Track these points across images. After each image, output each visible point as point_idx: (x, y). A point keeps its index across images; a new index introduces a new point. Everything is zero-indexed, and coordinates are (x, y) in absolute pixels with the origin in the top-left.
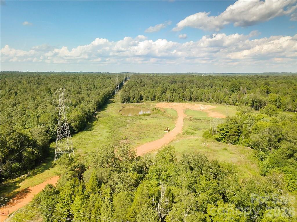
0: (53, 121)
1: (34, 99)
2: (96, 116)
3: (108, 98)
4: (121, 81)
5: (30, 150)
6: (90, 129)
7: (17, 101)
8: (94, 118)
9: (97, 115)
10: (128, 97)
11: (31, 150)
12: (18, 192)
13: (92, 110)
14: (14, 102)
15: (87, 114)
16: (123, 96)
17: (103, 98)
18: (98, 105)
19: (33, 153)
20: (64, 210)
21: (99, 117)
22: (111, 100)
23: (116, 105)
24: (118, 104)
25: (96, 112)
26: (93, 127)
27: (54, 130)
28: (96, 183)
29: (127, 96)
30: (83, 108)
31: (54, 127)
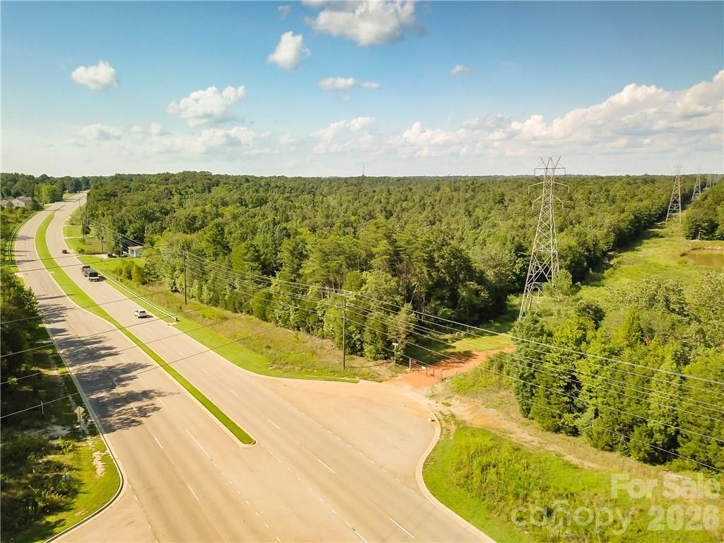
0: (513, 251)
1: (469, 213)
2: (610, 260)
3: (646, 227)
4: (687, 190)
5: (473, 285)
6: (596, 283)
7: (437, 217)
8: (606, 264)
9: (615, 259)
10: (711, 222)
11: (476, 286)
12: (453, 354)
13: (603, 246)
14: (431, 219)
15: (588, 250)
16: (693, 220)
17: (631, 222)
18: (617, 235)
19: (477, 293)
20: (561, 368)
21: (619, 263)
22: (654, 232)
23: (667, 243)
24: (673, 241)
25: (610, 253)
26: (603, 282)
27: (514, 271)
28: (637, 334)
29: (707, 218)
30: (579, 234)
31: (515, 263)
